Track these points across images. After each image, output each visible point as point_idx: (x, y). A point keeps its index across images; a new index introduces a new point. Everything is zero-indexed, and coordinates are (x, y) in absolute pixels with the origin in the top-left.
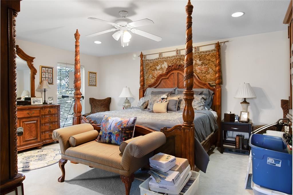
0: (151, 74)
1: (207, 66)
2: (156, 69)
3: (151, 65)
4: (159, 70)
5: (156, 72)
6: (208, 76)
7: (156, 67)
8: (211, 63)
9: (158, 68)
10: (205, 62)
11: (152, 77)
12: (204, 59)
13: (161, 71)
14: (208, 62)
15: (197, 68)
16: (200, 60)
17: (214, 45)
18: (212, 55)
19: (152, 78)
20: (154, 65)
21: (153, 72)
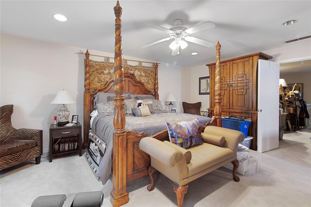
0: (97, 77)
1: (148, 78)
2: (103, 72)
3: (98, 67)
4: (107, 74)
5: (103, 76)
6: (149, 86)
7: (104, 71)
8: (150, 77)
9: (106, 72)
10: (147, 74)
11: (98, 80)
12: (146, 73)
13: (109, 76)
14: (148, 75)
15: (141, 78)
16: (144, 73)
17: (152, 64)
18: (151, 71)
19: (98, 82)
20: (101, 68)
21: (100, 75)
